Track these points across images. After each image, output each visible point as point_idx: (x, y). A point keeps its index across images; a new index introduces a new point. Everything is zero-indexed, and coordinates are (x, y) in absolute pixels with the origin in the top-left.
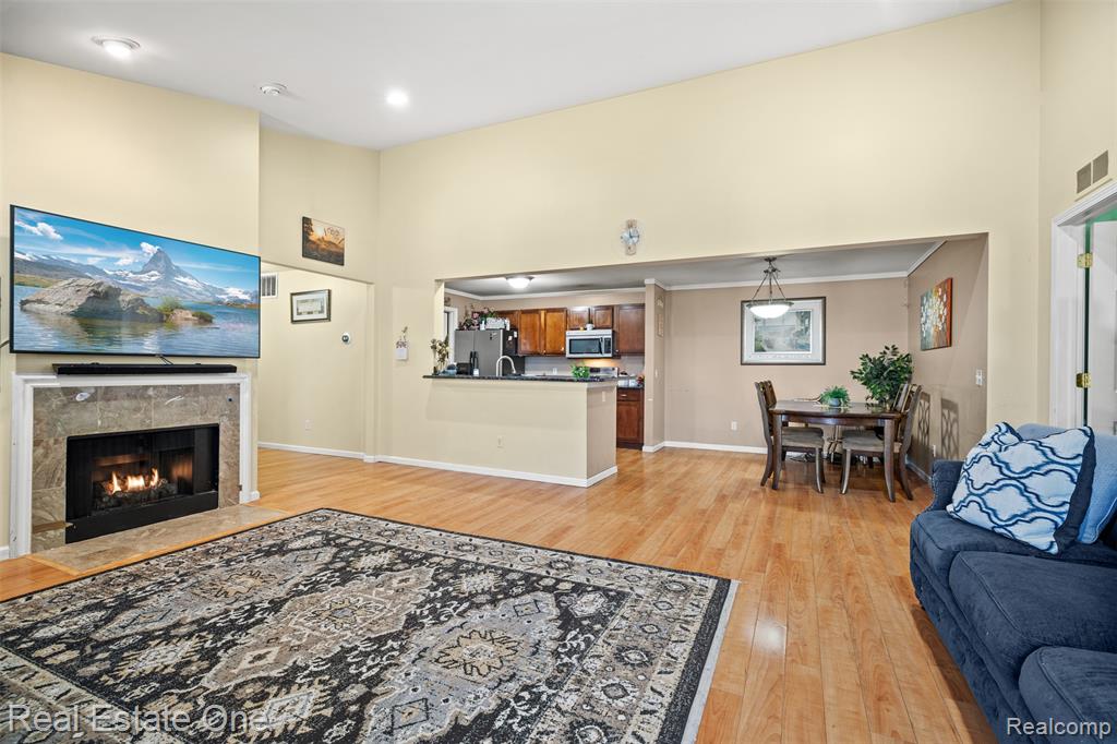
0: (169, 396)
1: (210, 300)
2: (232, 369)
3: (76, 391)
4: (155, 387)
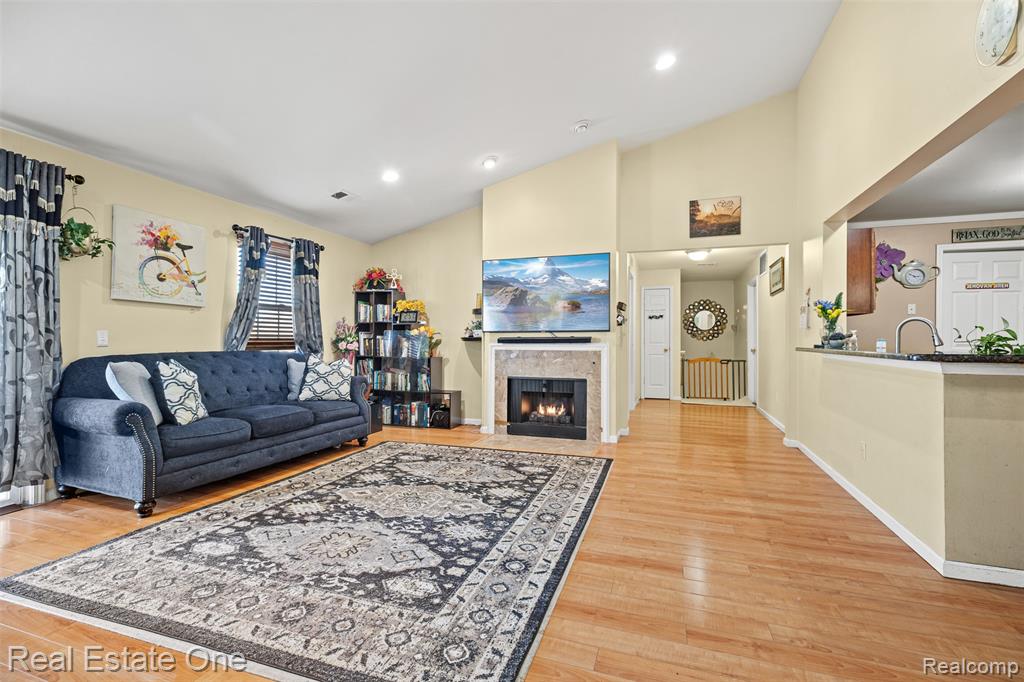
0: (555, 358)
1: (580, 290)
2: (587, 340)
3: (511, 352)
4: (547, 352)
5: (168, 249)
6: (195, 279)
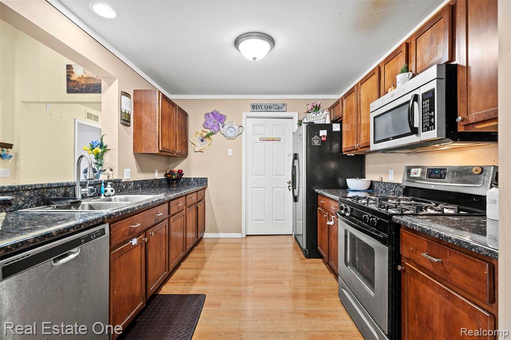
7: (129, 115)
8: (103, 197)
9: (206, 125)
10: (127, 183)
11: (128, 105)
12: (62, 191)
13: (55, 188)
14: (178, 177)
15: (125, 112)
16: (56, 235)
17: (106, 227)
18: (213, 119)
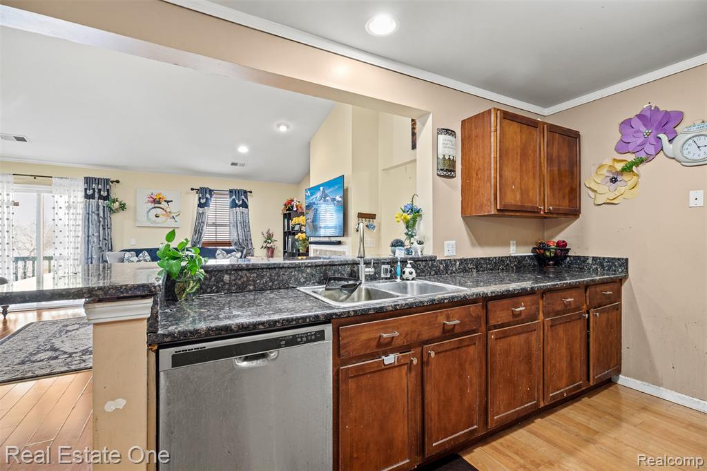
5: (160, 203)
6: (174, 215)
7: (454, 161)
8: (398, 280)
9: (622, 147)
10: (448, 263)
11: (450, 147)
12: (348, 269)
13: (339, 265)
14: (556, 254)
15: (444, 158)
16: (237, 331)
17: (328, 329)
18: (643, 129)
